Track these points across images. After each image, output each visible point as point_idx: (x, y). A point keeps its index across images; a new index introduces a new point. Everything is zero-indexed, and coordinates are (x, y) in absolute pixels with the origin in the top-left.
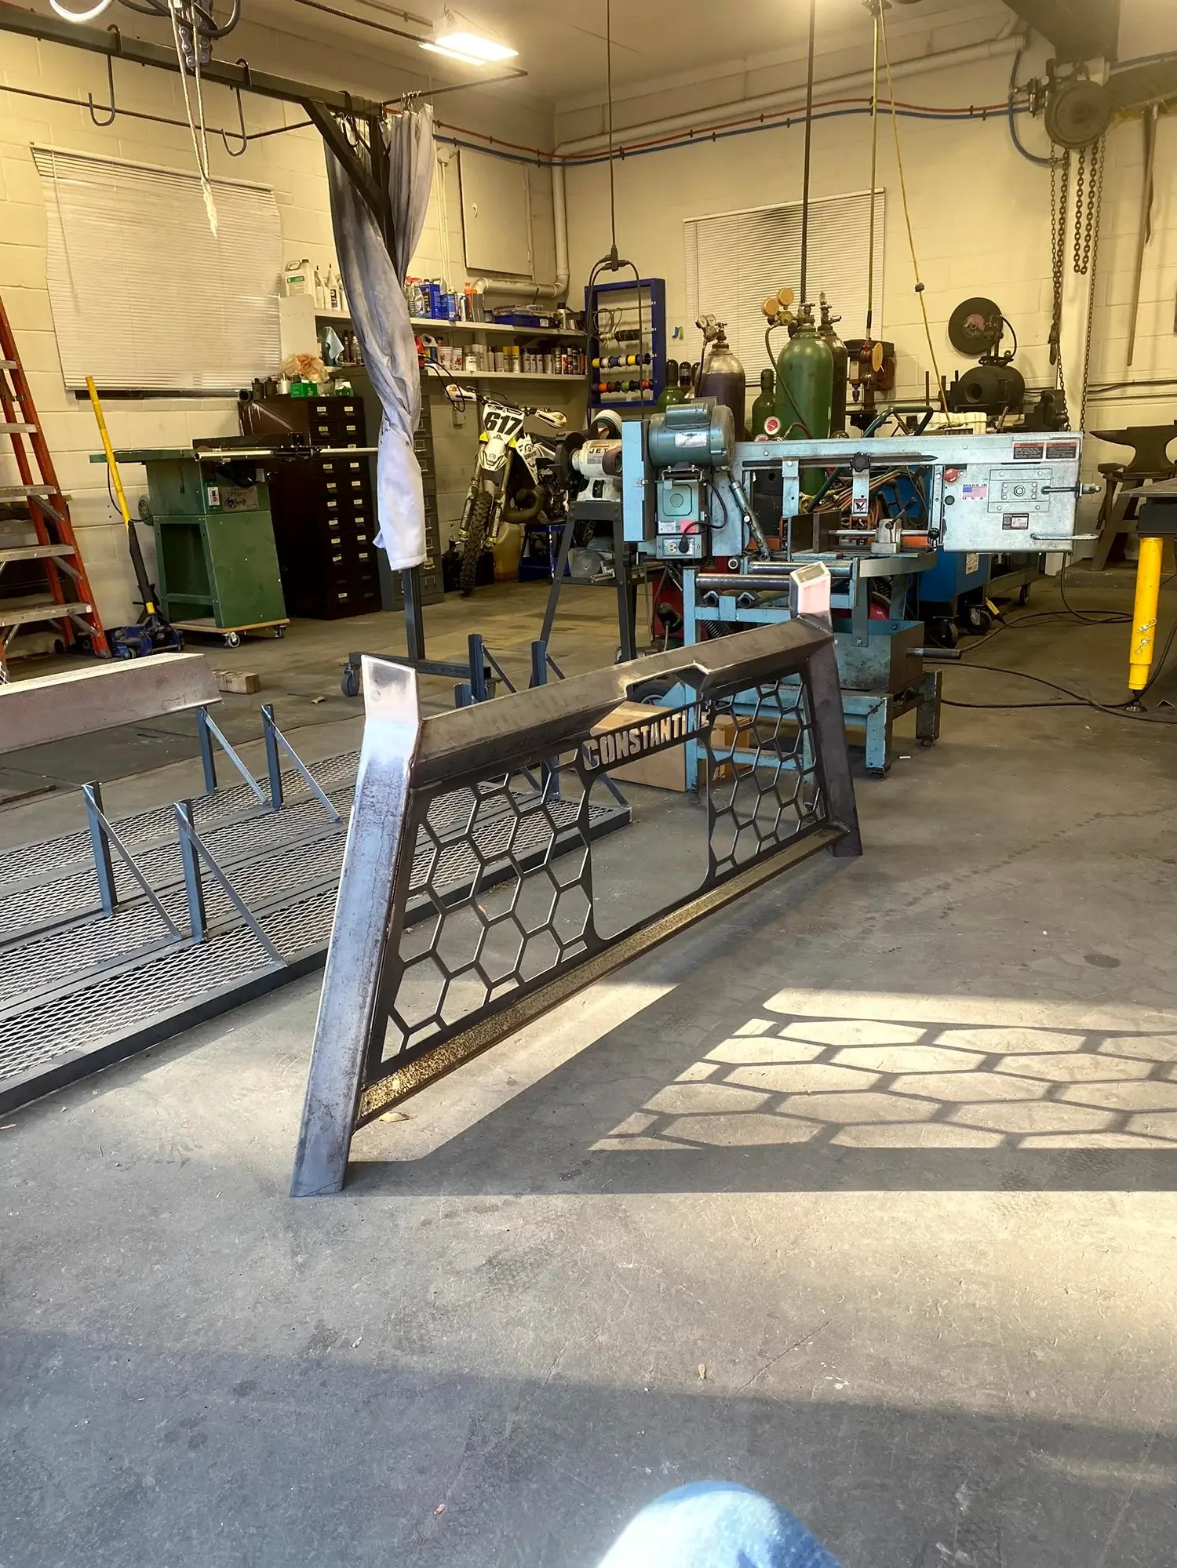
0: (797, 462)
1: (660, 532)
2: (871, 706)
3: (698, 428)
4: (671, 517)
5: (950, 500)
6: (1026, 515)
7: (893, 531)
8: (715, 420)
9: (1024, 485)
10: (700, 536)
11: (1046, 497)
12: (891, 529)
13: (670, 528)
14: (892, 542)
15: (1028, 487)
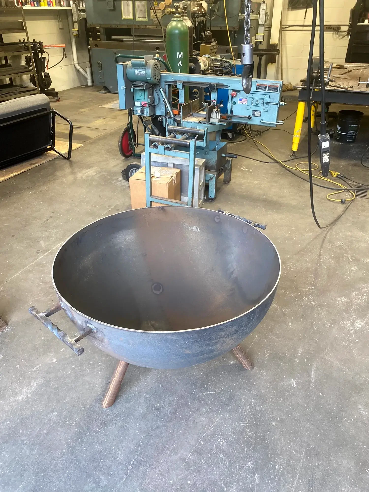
0: (182, 83)
1: (135, 105)
2: (210, 177)
3: (142, 69)
4: (138, 100)
5: (235, 103)
6: (260, 111)
7: (218, 114)
8: (148, 66)
9: (259, 100)
10: (148, 108)
11: (267, 106)
12: (217, 113)
13: (138, 104)
14: (217, 118)
15: (261, 101)
